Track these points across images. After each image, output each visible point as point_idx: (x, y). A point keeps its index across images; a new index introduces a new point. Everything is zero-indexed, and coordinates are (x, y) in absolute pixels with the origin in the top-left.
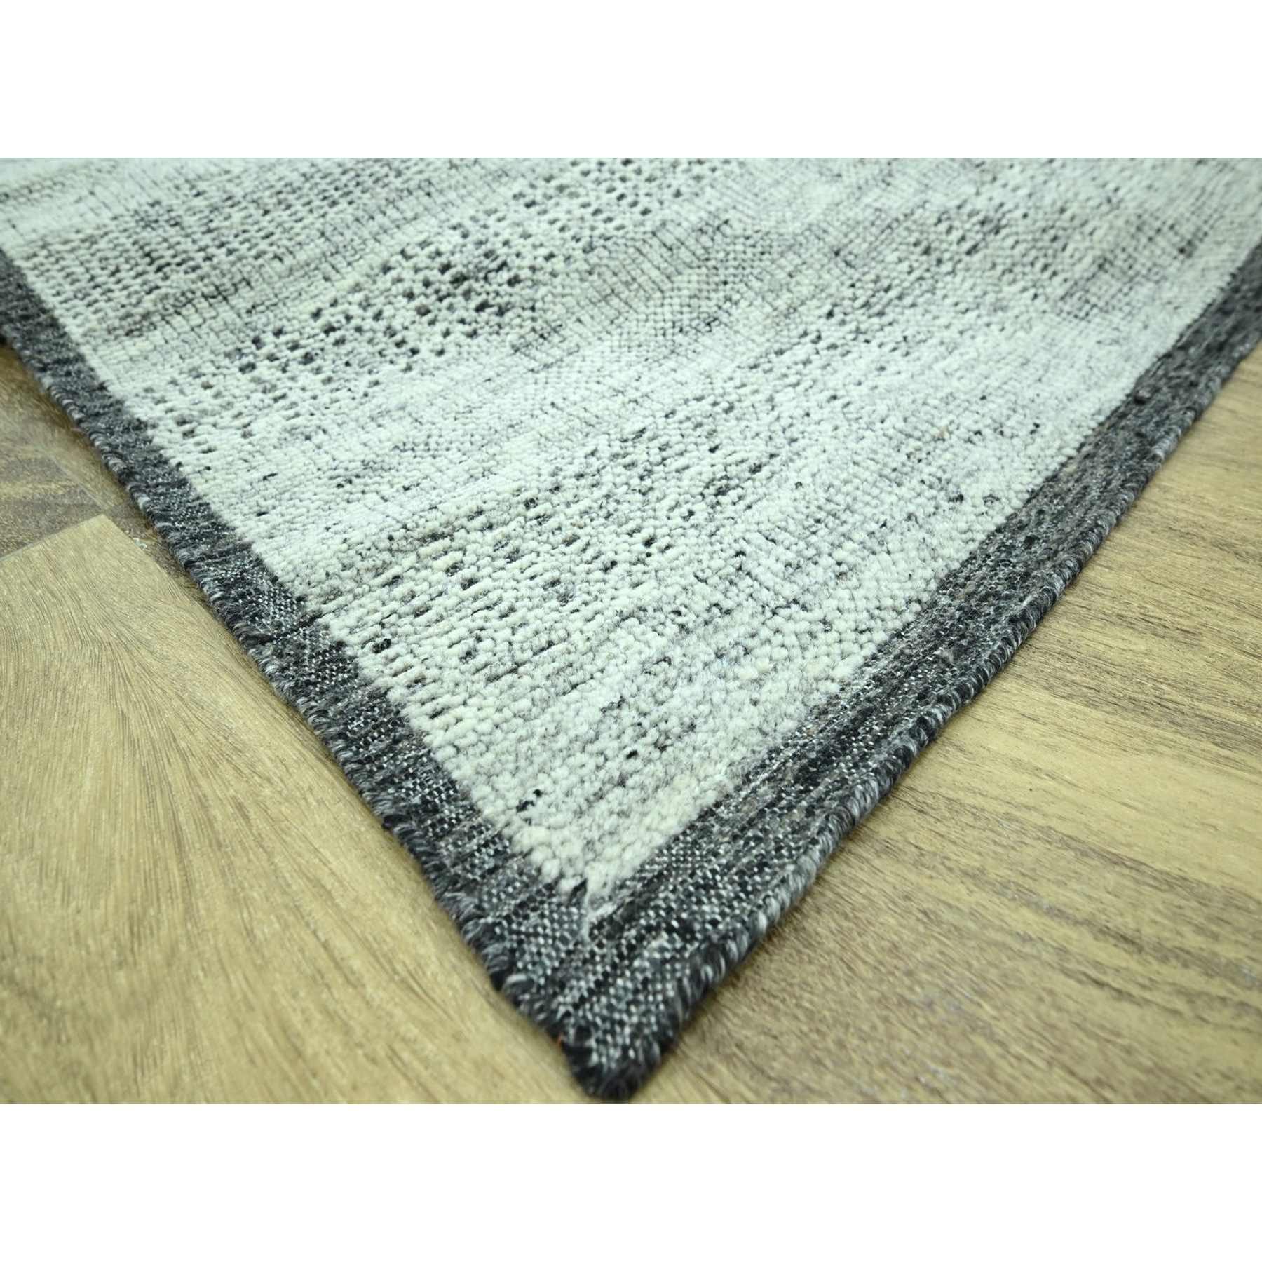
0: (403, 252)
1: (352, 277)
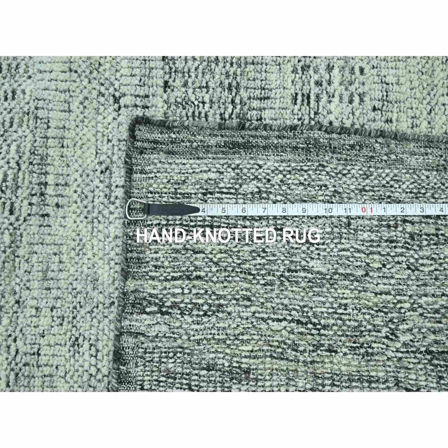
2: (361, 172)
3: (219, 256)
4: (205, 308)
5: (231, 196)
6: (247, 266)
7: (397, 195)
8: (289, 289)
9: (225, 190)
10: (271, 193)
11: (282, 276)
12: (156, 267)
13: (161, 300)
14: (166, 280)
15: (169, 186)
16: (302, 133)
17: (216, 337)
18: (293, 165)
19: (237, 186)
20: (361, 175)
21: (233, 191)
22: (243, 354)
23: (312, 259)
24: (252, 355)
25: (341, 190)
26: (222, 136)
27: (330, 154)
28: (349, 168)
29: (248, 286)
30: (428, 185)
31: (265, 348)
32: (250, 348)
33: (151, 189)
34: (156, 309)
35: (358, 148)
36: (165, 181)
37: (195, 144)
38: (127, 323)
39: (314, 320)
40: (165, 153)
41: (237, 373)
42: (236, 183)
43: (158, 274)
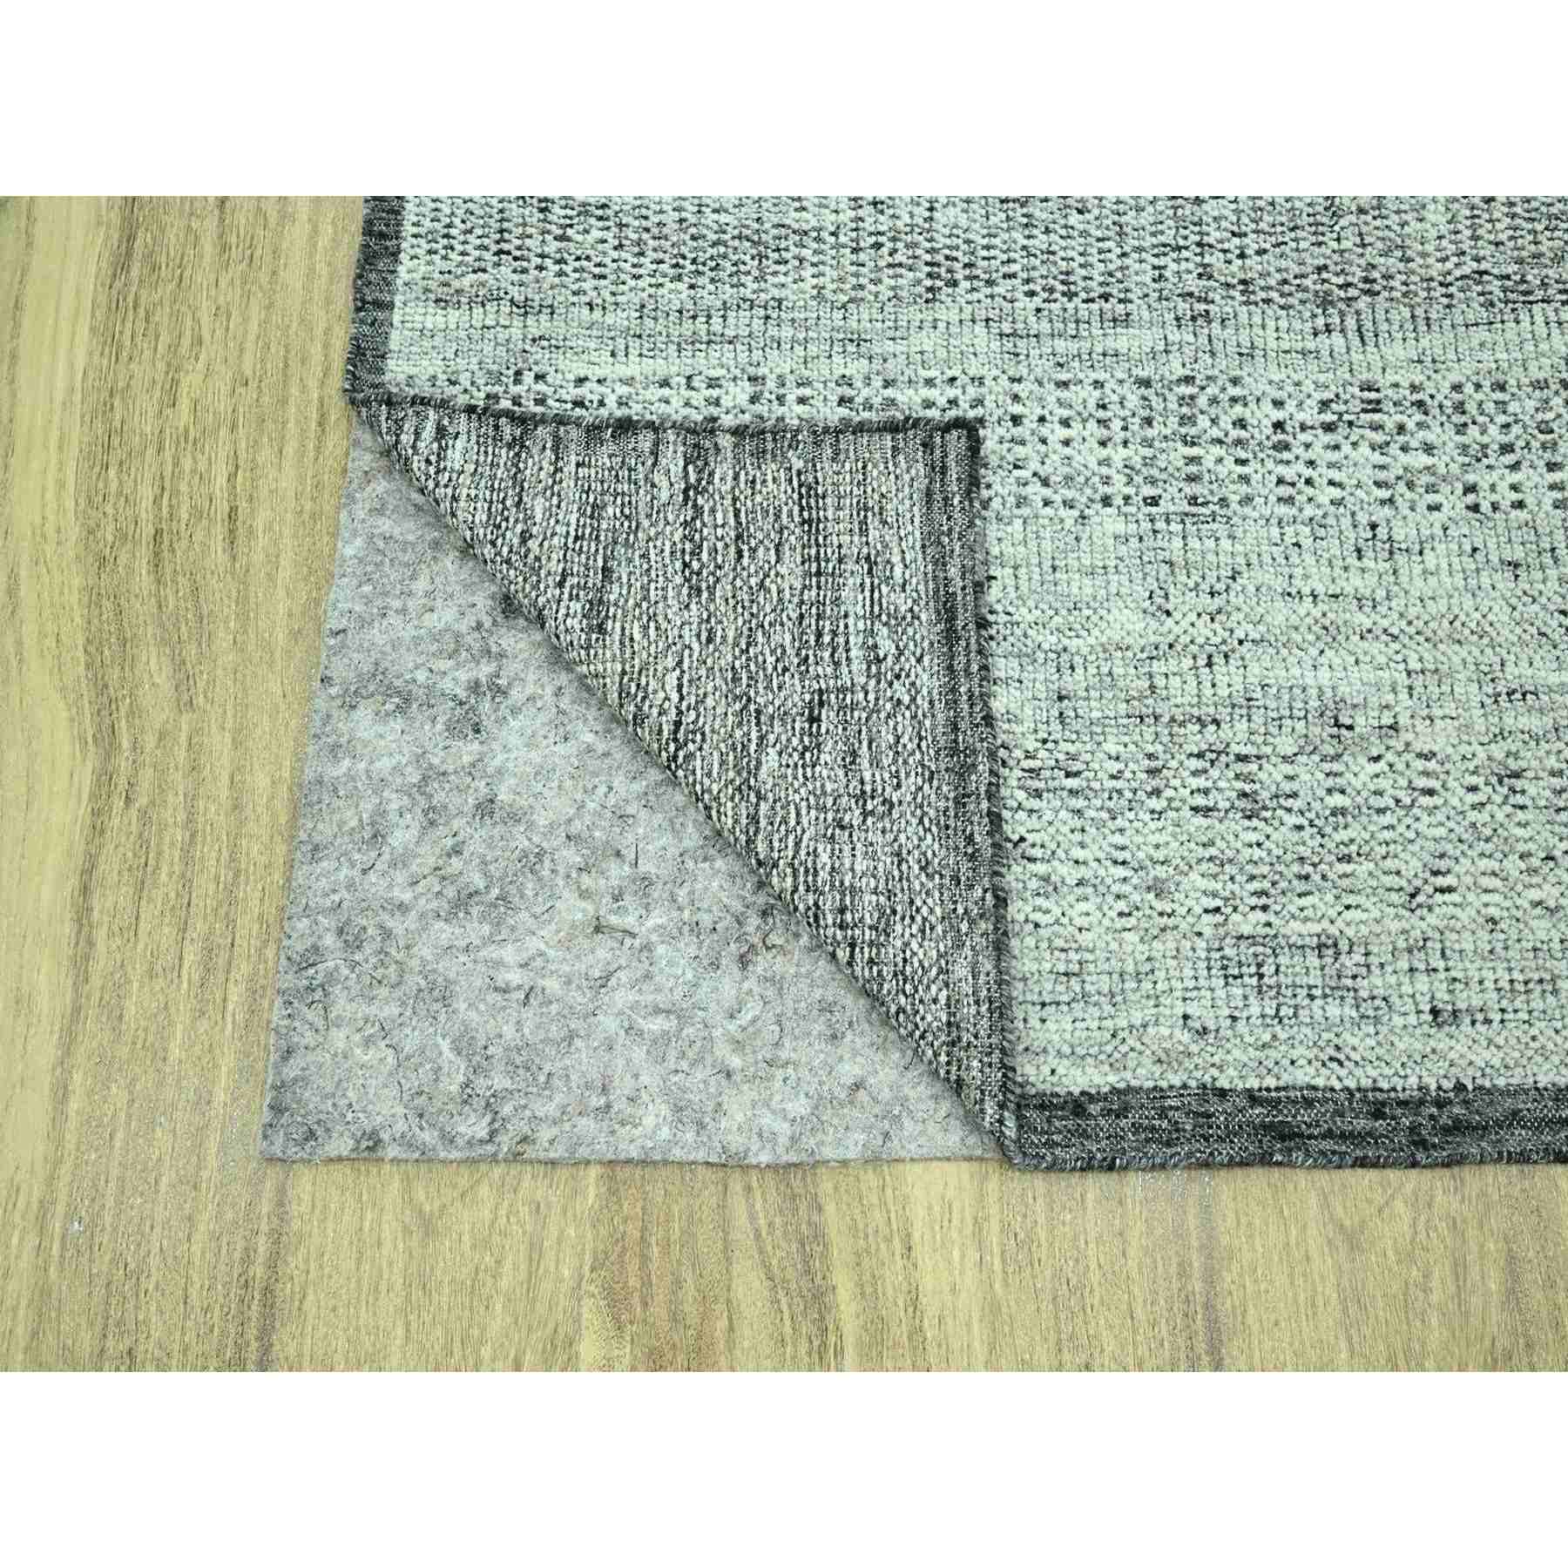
0: (689, 378)
1: (633, 368)
2: (929, 854)
3: (774, 588)
4: (695, 565)
5: (868, 608)
6: (760, 639)
7: (898, 928)
8: (730, 711)
9: (876, 595)
10: (879, 682)
11: (749, 700)
12: (753, 482)
13: (705, 490)
14: (735, 500)
15: (876, 497)
16: (982, 740)
17: (653, 586)
18: (928, 723)
19: (884, 618)
20: (925, 854)
21: (876, 609)
22: (627, 626)
23: (780, 754)
24: (626, 640)
25: (895, 815)
26: (964, 588)
27: (952, 795)
28: (934, 829)
29: (730, 640)
30: (921, 1001)
31: (637, 661)
32: (637, 636)
33: (870, 466)
34: (692, 479)
35: (970, 851)
36: (884, 490)
37: (947, 540)
38: (672, 438)
39: (681, 754)
40: (928, 489)
41: (599, 612)
42: (889, 615)
43: (742, 486)
